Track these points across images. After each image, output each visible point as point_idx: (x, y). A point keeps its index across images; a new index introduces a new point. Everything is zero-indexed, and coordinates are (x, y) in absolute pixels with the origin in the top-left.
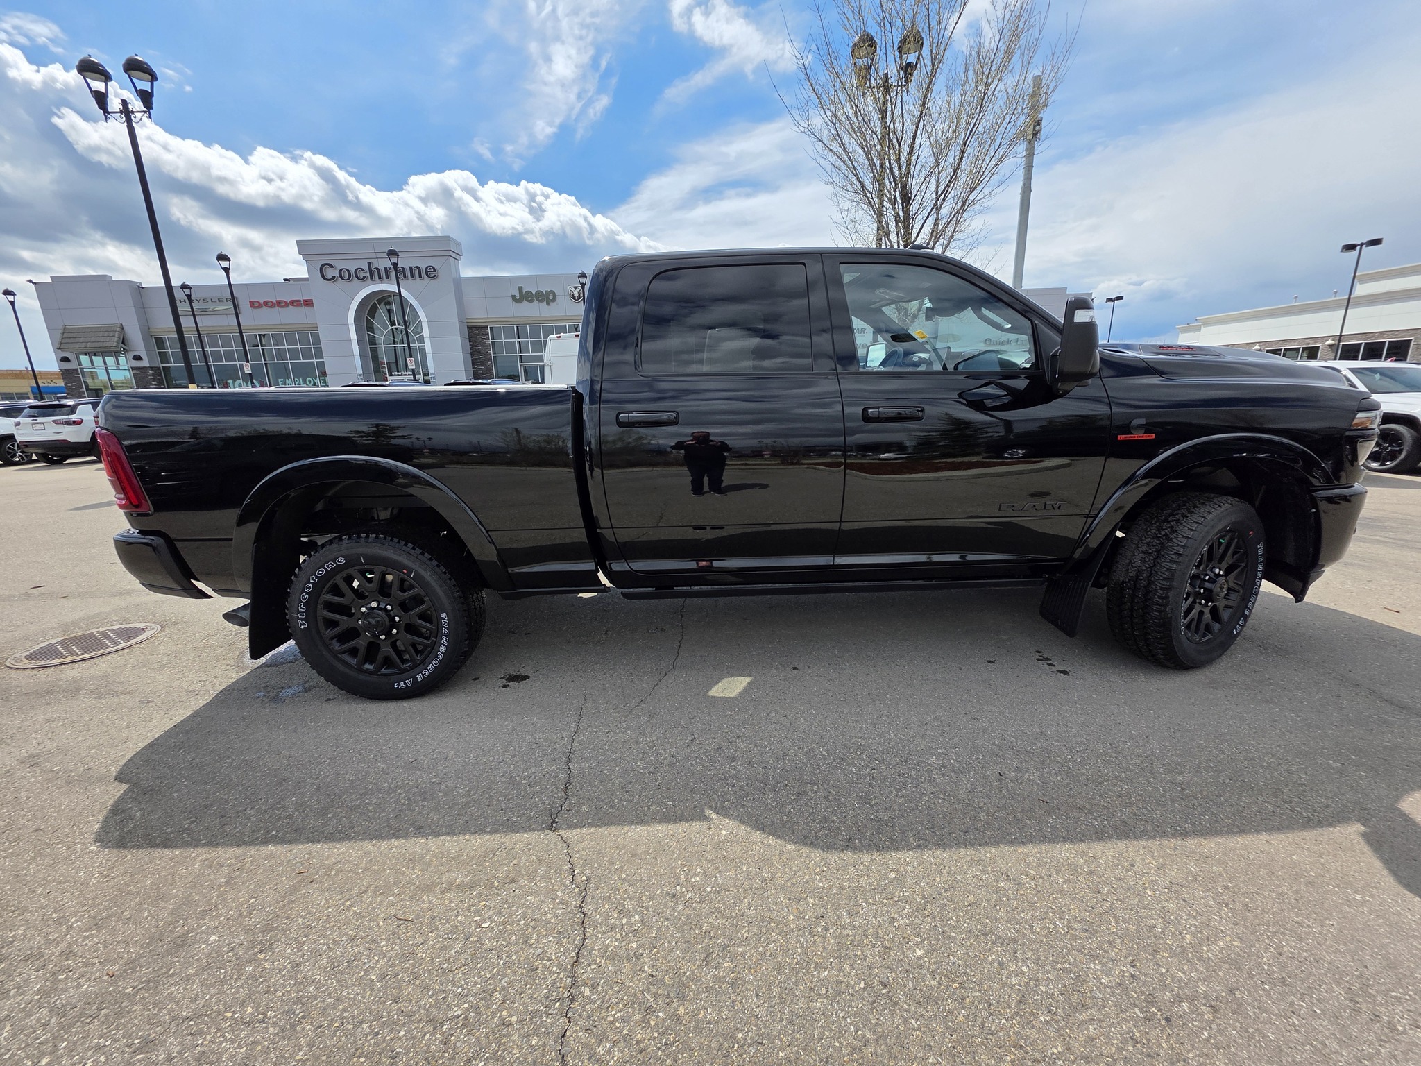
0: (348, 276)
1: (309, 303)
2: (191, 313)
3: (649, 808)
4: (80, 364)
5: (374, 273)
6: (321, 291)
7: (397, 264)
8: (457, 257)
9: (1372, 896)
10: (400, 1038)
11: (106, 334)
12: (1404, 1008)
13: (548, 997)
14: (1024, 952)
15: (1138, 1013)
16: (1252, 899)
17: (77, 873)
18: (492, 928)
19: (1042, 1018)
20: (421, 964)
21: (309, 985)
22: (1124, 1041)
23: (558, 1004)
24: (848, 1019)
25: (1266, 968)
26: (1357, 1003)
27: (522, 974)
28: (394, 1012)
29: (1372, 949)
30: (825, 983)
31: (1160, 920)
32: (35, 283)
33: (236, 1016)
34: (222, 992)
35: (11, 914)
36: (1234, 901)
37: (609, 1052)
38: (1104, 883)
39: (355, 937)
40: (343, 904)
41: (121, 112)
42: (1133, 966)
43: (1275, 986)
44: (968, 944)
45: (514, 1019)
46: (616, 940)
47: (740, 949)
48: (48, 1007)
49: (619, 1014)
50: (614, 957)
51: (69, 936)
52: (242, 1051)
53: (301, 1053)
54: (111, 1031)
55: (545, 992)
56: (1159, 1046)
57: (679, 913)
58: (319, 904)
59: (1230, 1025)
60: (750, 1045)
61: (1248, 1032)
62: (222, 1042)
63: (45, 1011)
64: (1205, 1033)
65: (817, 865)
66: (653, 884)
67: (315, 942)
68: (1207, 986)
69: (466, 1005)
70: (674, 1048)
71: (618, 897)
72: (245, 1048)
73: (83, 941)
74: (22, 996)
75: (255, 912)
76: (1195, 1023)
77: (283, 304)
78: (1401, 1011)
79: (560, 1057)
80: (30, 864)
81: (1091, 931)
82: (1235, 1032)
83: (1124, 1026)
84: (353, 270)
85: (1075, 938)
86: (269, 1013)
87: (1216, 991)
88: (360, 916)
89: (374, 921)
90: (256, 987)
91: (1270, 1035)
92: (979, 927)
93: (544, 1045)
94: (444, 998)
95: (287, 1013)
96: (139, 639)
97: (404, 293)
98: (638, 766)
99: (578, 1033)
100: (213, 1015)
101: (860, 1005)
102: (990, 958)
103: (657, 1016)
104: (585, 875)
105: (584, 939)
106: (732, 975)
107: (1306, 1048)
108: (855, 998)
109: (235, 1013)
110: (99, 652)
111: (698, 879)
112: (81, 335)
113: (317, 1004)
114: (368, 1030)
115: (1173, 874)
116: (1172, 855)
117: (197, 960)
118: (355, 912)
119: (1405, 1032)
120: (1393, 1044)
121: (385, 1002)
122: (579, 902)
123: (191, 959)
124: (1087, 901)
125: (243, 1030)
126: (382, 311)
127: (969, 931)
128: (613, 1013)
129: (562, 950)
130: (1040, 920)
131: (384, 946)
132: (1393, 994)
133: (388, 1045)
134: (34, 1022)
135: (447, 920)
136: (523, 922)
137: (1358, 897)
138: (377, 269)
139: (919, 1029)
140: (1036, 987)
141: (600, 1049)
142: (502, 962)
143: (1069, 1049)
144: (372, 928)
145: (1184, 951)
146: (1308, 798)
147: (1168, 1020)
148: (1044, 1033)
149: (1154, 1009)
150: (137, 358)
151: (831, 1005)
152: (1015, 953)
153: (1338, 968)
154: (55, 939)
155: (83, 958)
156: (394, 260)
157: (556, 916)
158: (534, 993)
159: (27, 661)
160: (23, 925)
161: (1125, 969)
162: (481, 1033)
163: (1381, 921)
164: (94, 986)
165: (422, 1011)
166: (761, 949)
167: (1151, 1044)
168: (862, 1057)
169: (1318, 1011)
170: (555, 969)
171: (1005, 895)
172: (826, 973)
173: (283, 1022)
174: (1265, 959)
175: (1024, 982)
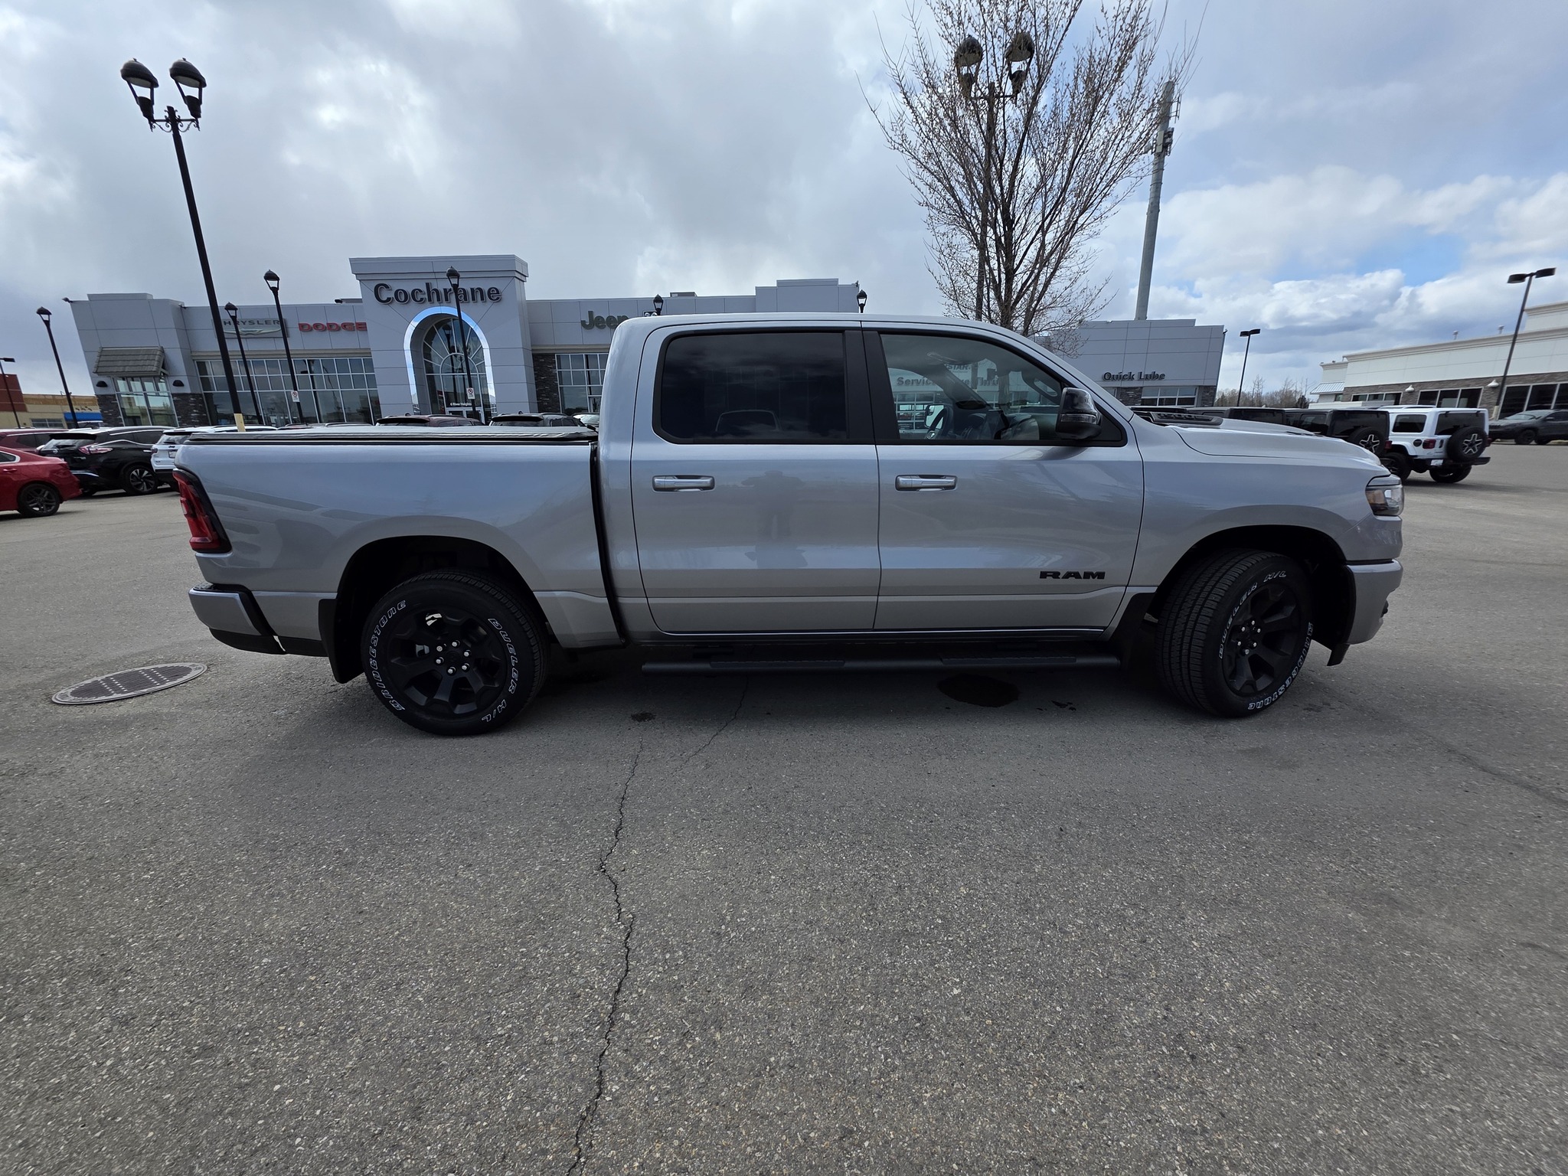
0: (404, 298)
1: (362, 327)
2: (236, 336)
3: (699, 854)
4: (117, 389)
5: (433, 295)
6: (375, 314)
7: (458, 285)
8: (523, 278)
9: (1421, 952)
10: (446, 1052)
11: (146, 357)
12: (1431, 1054)
13: (589, 1021)
14: (1060, 994)
15: (1165, 1051)
16: (1298, 953)
17: (132, 899)
18: (538, 958)
19: (1069, 1053)
20: (467, 989)
21: (359, 1004)
22: (1148, 1075)
23: (598, 1027)
24: (880, 1049)
25: (1300, 1014)
26: (1385, 1048)
27: (565, 1001)
28: (441, 1030)
29: (1410, 1000)
30: (861, 1017)
31: (1202, 969)
32: (71, 302)
33: (289, 1029)
34: (274, 1007)
35: (70, 934)
36: (1280, 953)
37: (645, 1069)
38: (1150, 933)
39: (403, 963)
40: (392, 933)
41: (167, 120)
42: (1167, 1010)
43: (1306, 1030)
44: (1006, 985)
45: (556, 1039)
46: (659, 973)
47: (780, 984)
48: (110, 1017)
49: (657, 1038)
50: (656, 988)
51: (127, 955)
52: (295, 1059)
53: (351, 1063)
54: (171, 1039)
55: (586, 1016)
56: (1180, 1080)
57: (722, 949)
58: (368, 933)
59: (1253, 1064)
60: (783, 1067)
61: (1270, 1070)
62: (277, 1051)
63: (107, 1020)
64: (1228, 1070)
65: (865, 910)
66: (699, 923)
67: (364, 967)
68: (1238, 1029)
69: (510, 1026)
70: (708, 1068)
71: (663, 934)
72: (298, 1057)
73: (141, 960)
74: (85, 1007)
75: (306, 938)
76: (1220, 1061)
77: (334, 327)
78: (1427, 1056)
79: (598, 1072)
80: (87, 889)
81: (1132, 977)
82: (1257, 1070)
83: (1149, 1062)
84: (409, 291)
85: (1112, 982)
86: (321, 1027)
87: (1246, 1034)
88: (409, 945)
89: (422, 949)
90: (308, 1005)
91: (1291, 1073)
92: (1019, 970)
93: (583, 1062)
94: (489, 1019)
95: (337, 1028)
96: (185, 678)
97: (465, 317)
98: (691, 813)
99: (616, 1053)
100: (267, 1028)
101: (892, 1037)
102: (1026, 999)
103: (694, 1041)
104: (631, 913)
105: (627, 971)
106: (770, 1007)
107: (1325, 1086)
108: (888, 1030)
109: (287, 1026)
110: (145, 690)
111: (744, 919)
112: (118, 358)
113: (366, 1021)
114: (415, 1045)
115: (1223, 927)
116: (1225, 909)
117: (251, 979)
118: (404, 941)
119: (1427, 1076)
120: (1413, 1085)
121: (432, 1021)
122: (624, 938)
123: (245, 979)
124: (1131, 949)
125: (296, 1041)
126: (440, 336)
127: (1009, 974)
128: (651, 1036)
129: (605, 980)
130: (1081, 966)
131: (431, 972)
132: (1423, 1042)
133: (433, 1058)
134: (97, 1029)
135: (493, 951)
136: (568, 954)
137: (1407, 954)
138: (436, 290)
139: (948, 1058)
140: (1068, 1024)
141: (637, 1067)
142: (546, 989)
143: (1091, 1079)
144: (420, 956)
145: (1221, 996)
146: (1375, 859)
147: (1193, 1057)
148: (1069, 1065)
149: (1181, 1048)
150: (178, 384)
151: (864, 1035)
152: (1052, 994)
153: (1372, 1016)
154: (113, 958)
155: (141, 975)
156: (454, 281)
157: (601, 949)
158: (576, 1017)
159: (73, 698)
160: (82, 944)
161: (1158, 1011)
162: (523, 1049)
163: (1427, 975)
164: (153, 1000)
165: (467, 1030)
166: (800, 984)
167: (1173, 1078)
168: (889, 1081)
169: (1344, 1054)
170: (596, 997)
171: (1049, 942)
172: (862, 1007)
173: (334, 1036)
174: (1301, 1007)
175: (1057, 1020)
